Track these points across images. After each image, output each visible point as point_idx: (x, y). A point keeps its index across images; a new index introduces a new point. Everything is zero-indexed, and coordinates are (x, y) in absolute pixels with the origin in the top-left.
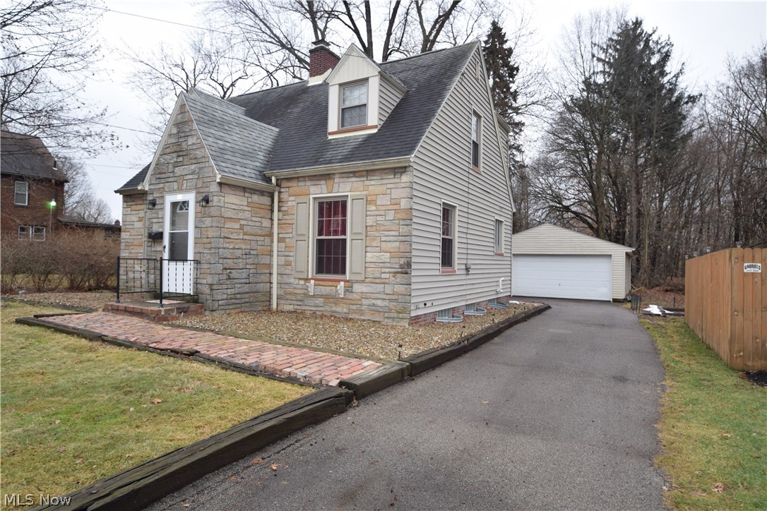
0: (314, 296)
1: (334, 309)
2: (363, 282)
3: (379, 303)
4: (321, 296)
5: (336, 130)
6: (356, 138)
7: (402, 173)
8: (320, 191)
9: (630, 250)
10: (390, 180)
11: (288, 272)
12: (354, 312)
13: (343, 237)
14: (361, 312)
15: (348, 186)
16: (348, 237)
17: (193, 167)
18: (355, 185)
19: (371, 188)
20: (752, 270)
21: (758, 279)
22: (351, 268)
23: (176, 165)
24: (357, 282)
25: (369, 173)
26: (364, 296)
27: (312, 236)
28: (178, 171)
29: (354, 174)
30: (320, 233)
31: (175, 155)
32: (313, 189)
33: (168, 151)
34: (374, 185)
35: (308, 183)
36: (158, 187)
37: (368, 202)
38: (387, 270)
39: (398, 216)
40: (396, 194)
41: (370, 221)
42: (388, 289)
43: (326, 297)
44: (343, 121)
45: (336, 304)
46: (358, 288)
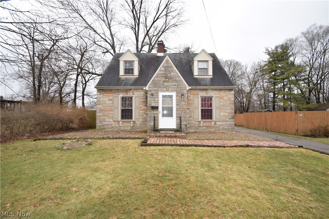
0: (203, 126)
1: (210, 130)
2: (220, 121)
3: (225, 127)
4: (205, 126)
5: (197, 75)
6: (207, 78)
7: (231, 91)
8: (204, 94)
10: (228, 92)
11: (191, 119)
12: (217, 130)
13: (211, 108)
14: (220, 130)
15: (214, 93)
16: (213, 108)
17: (174, 83)
18: (216, 93)
19: (221, 94)
20: (301, 115)
21: (302, 117)
22: (215, 117)
23: (164, 82)
24: (218, 121)
25: (221, 90)
26: (220, 125)
27: (200, 108)
28: (165, 84)
29: (216, 90)
30: (202, 107)
31: (164, 78)
32: (200, 93)
33: (160, 76)
34: (222, 93)
35: (198, 91)
36: (154, 89)
37: (221, 98)
38: (228, 118)
39: (231, 103)
40: (229, 96)
41: (221, 104)
42: (228, 123)
43: (207, 127)
44: (199, 72)
45: (210, 128)
46: (218, 123)
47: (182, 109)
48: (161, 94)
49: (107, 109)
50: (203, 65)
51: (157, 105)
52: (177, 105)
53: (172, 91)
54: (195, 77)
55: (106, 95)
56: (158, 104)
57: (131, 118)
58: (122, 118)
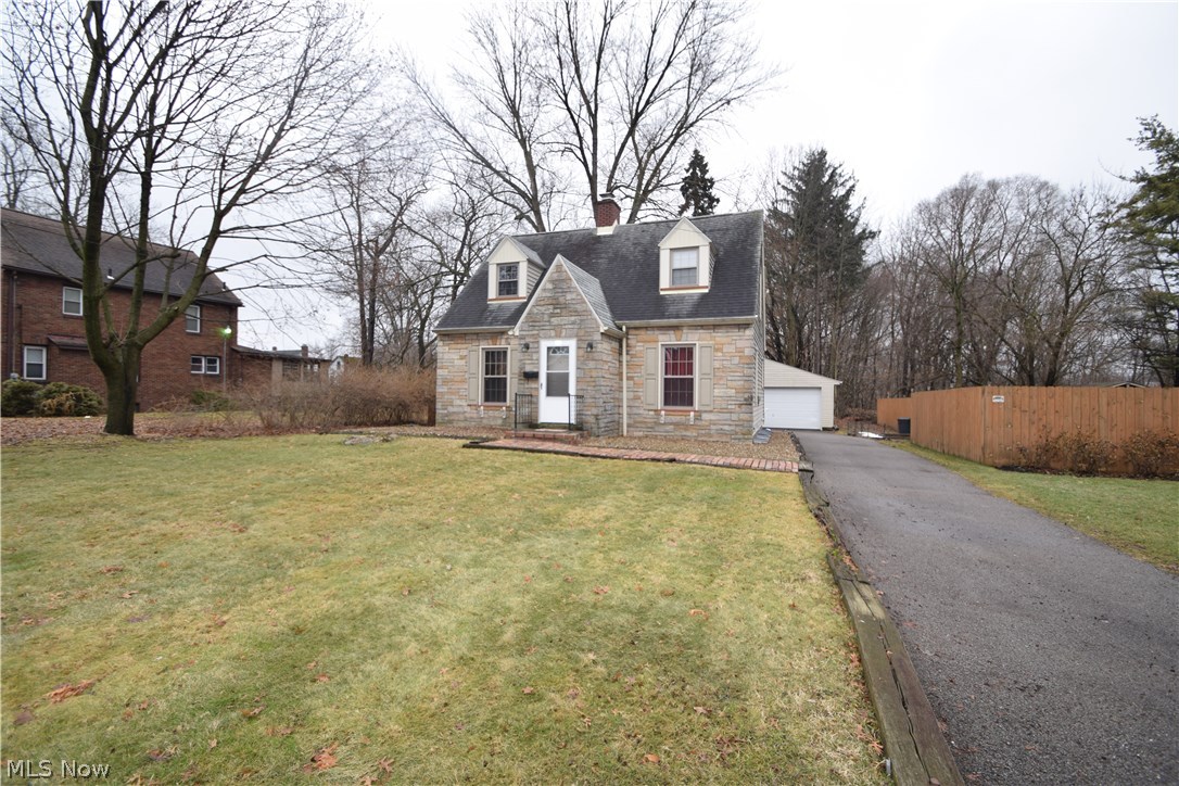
0: (665, 424)
1: (684, 433)
2: (711, 412)
3: (726, 428)
4: (671, 424)
5: (668, 287)
6: (691, 295)
7: (745, 329)
8: (671, 339)
9: (838, 383)
10: (735, 333)
11: (637, 404)
12: (704, 435)
13: (689, 376)
14: (710, 436)
15: (697, 337)
16: (696, 376)
17: (573, 318)
18: (703, 336)
19: (717, 339)
20: (998, 401)
21: (1002, 407)
22: (700, 401)
23: (552, 315)
24: (706, 412)
25: (715, 327)
26: (712, 422)
27: (660, 376)
28: (555, 321)
29: (702, 327)
30: (666, 374)
31: (551, 307)
32: (661, 337)
33: (542, 303)
34: (720, 336)
35: (657, 332)
36: (531, 333)
37: (717, 350)
38: (733, 403)
39: (743, 361)
40: (740, 344)
41: (717, 364)
42: (734, 417)
43: (677, 425)
44: (673, 280)
45: (686, 430)
46: (705, 416)
47: (589, 379)
48: (545, 344)
49: (456, 379)
50: (684, 260)
51: (535, 370)
52: (578, 368)
53: (568, 337)
54: (662, 293)
55: (454, 346)
56: (538, 368)
57: (505, 401)
58: (487, 399)
